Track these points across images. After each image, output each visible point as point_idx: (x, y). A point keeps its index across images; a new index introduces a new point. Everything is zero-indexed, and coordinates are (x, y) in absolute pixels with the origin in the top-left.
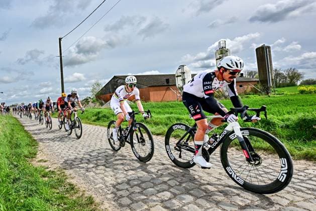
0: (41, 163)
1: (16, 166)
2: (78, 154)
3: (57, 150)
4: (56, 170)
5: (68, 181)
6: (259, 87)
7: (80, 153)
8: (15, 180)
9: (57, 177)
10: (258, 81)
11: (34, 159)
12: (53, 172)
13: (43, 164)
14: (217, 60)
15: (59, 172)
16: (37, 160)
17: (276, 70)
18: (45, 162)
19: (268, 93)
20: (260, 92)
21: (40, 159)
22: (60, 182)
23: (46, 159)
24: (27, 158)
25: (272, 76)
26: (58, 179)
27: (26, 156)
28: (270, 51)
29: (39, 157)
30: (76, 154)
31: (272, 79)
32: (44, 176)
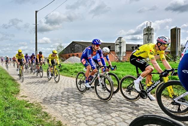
0: (23, 98)
1: (6, 99)
2: (48, 93)
3: (33, 90)
4: (34, 103)
5: (43, 111)
6: (170, 56)
7: (50, 93)
8: (6, 108)
9: (36, 107)
10: (169, 52)
11: (18, 95)
12: (32, 104)
13: (25, 99)
14: (144, 35)
15: (36, 105)
16: (20, 96)
17: (182, 45)
18: (26, 97)
19: (175, 61)
20: (170, 60)
21: (22, 95)
22: (38, 110)
23: (26, 95)
24: (14, 94)
25: (179, 49)
26: (37, 109)
27: (12, 93)
28: (180, 32)
29: (21, 94)
30: (47, 94)
31: (179, 51)
32: (26, 107)
